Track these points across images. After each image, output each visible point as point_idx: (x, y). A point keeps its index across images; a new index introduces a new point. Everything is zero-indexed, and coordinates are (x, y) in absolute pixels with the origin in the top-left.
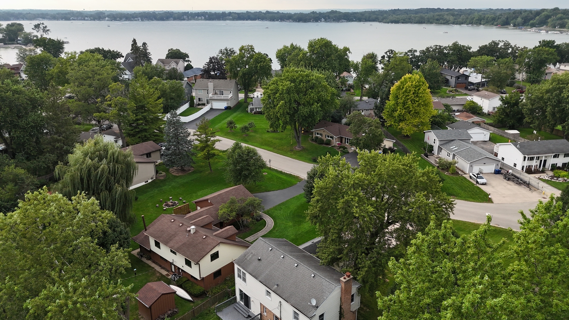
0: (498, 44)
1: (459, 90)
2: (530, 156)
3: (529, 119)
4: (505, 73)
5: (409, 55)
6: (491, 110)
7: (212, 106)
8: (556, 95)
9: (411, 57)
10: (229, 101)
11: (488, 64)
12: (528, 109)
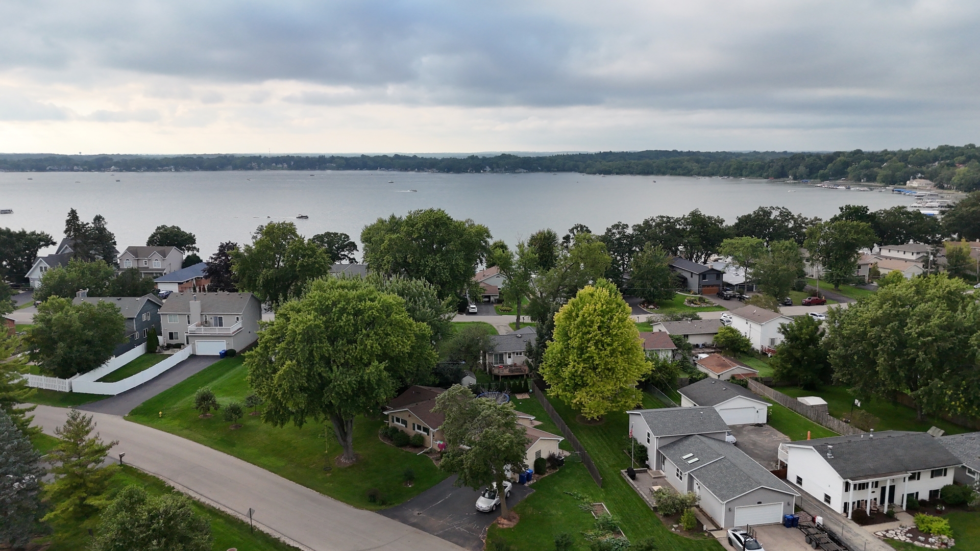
0: (770, 213)
1: (707, 298)
2: (858, 482)
3: (844, 375)
4: (785, 270)
5: (614, 233)
6: (767, 345)
7: (194, 350)
8: (894, 331)
9: (618, 236)
10: (232, 339)
11: (755, 251)
12: (839, 356)
